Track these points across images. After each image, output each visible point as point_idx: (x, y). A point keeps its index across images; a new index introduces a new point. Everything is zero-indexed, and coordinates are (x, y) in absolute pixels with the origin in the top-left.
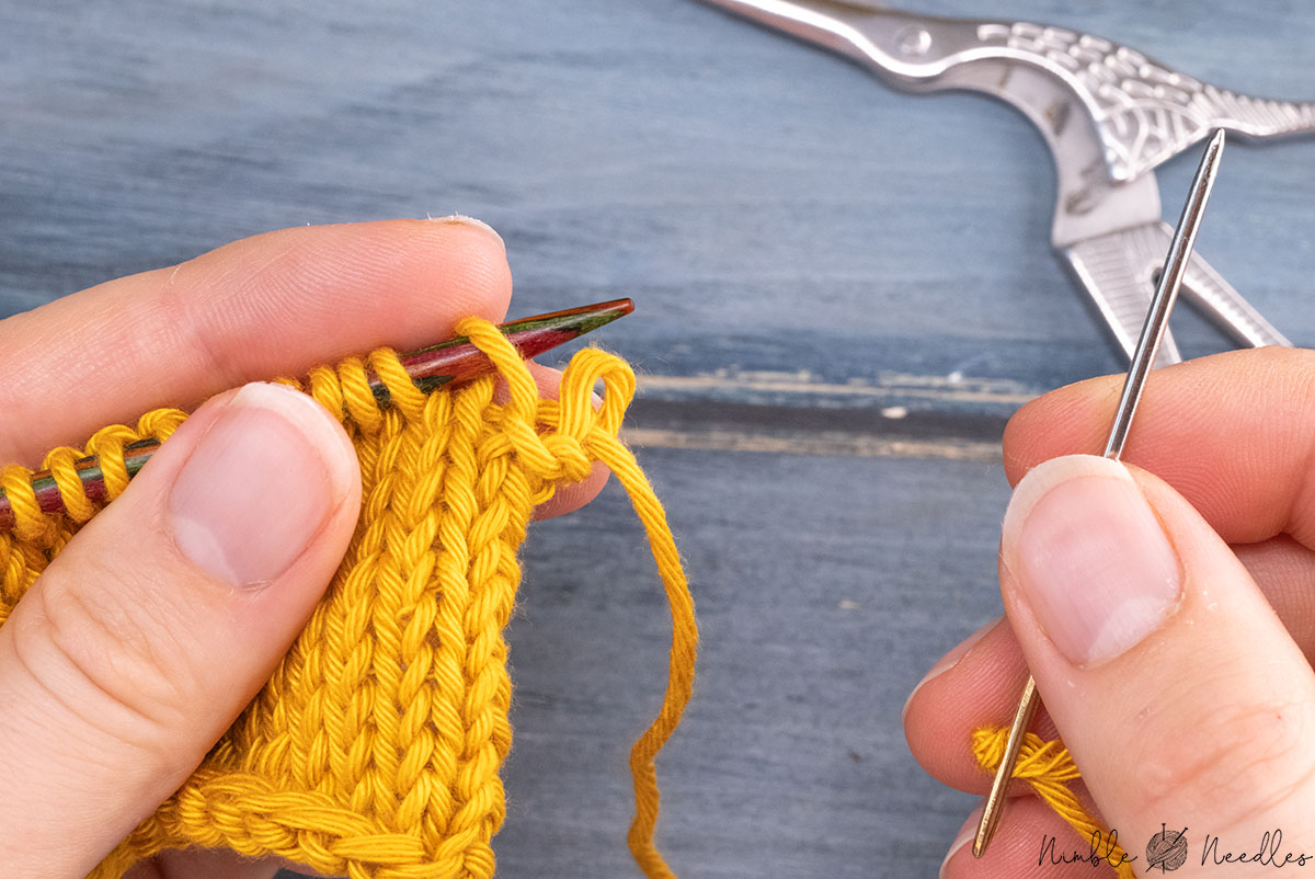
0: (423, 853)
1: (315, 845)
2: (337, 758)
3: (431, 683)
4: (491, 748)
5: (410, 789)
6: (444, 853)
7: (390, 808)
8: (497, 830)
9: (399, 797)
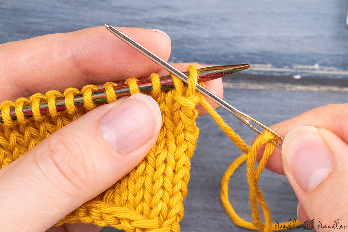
0: (159, 225)
1: (127, 223)
2: (131, 197)
3: (164, 174)
4: (180, 193)
5: (155, 206)
6: (165, 225)
7: (148, 212)
8: (181, 219)
9: (151, 208)
